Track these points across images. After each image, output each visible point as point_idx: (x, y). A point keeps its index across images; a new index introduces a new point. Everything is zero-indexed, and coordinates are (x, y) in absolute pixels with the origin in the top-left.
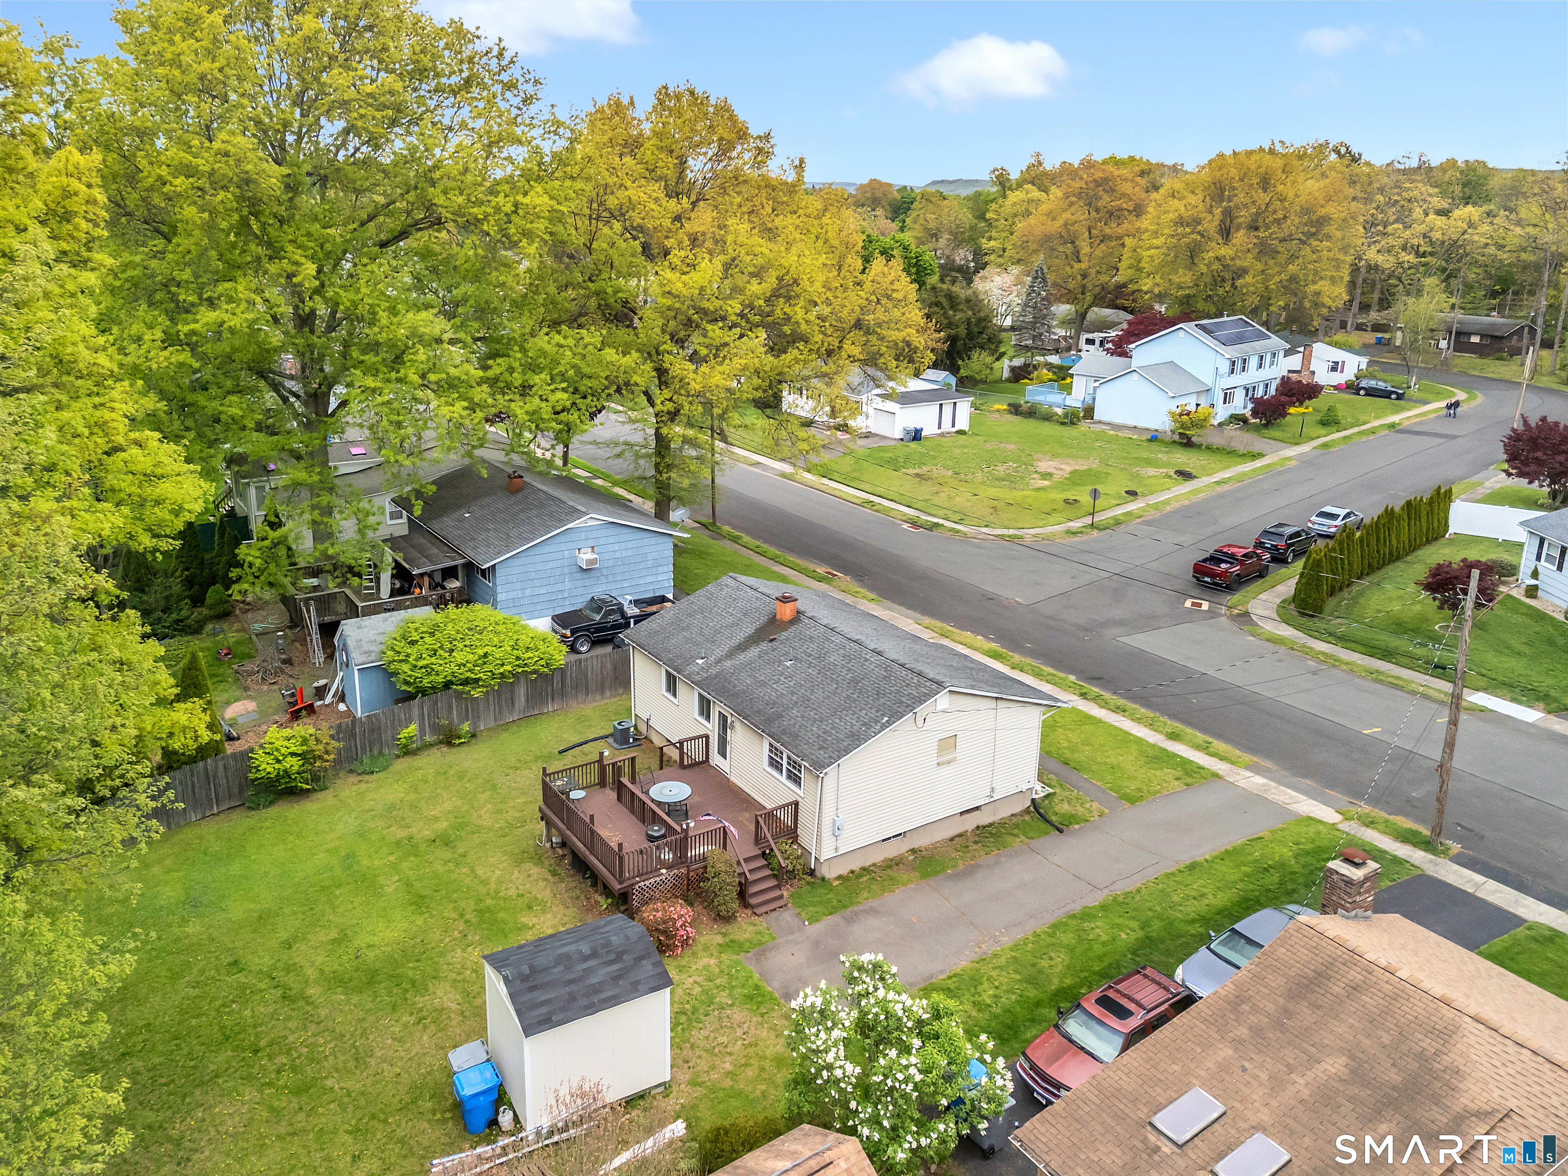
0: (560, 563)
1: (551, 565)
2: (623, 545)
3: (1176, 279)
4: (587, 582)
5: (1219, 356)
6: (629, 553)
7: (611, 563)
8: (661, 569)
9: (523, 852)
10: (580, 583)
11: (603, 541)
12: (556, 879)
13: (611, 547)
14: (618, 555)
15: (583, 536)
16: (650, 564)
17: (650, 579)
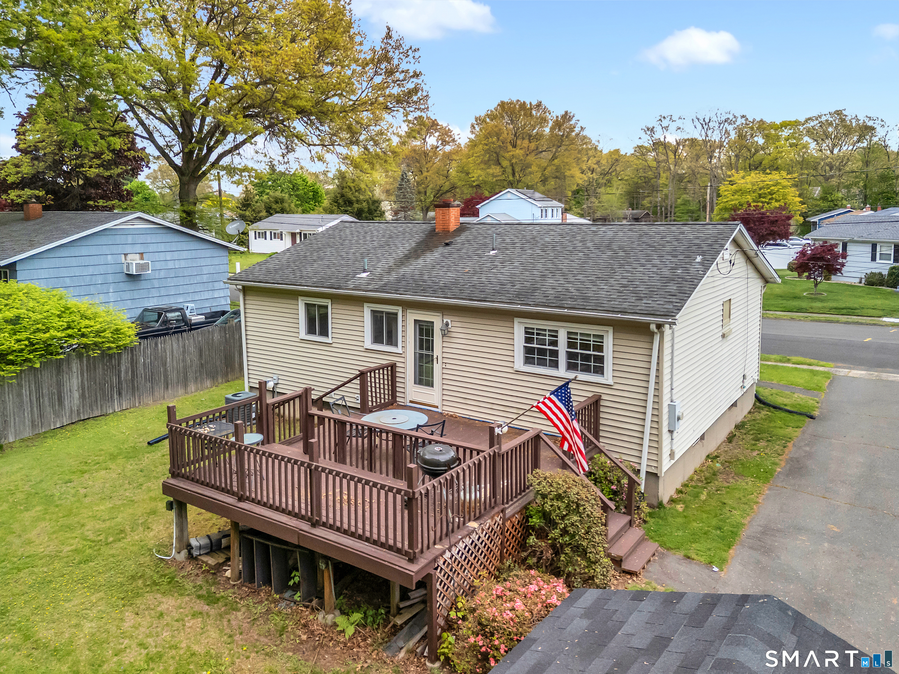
0: (102, 269)
1: (91, 270)
2: (176, 255)
3: (491, 171)
4: (136, 295)
5: (533, 206)
6: (183, 264)
7: (163, 274)
8: (217, 285)
9: (133, 578)
10: (127, 295)
11: (153, 247)
12: (220, 607)
13: (162, 256)
14: (171, 265)
15: (130, 239)
16: (205, 278)
17: (206, 295)
